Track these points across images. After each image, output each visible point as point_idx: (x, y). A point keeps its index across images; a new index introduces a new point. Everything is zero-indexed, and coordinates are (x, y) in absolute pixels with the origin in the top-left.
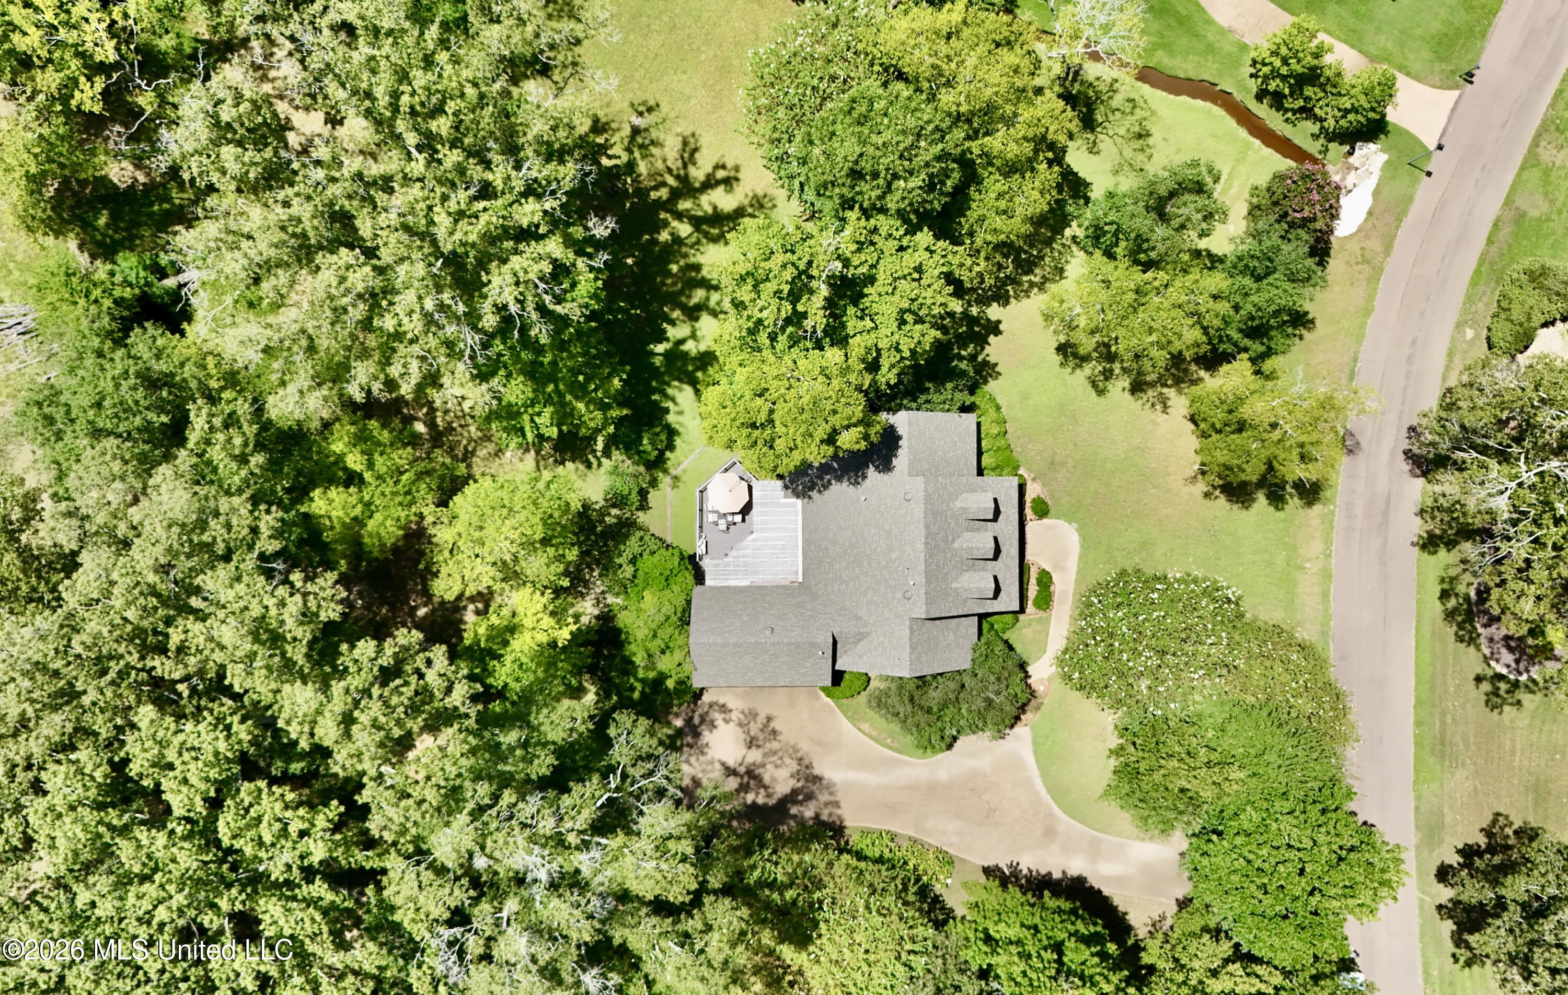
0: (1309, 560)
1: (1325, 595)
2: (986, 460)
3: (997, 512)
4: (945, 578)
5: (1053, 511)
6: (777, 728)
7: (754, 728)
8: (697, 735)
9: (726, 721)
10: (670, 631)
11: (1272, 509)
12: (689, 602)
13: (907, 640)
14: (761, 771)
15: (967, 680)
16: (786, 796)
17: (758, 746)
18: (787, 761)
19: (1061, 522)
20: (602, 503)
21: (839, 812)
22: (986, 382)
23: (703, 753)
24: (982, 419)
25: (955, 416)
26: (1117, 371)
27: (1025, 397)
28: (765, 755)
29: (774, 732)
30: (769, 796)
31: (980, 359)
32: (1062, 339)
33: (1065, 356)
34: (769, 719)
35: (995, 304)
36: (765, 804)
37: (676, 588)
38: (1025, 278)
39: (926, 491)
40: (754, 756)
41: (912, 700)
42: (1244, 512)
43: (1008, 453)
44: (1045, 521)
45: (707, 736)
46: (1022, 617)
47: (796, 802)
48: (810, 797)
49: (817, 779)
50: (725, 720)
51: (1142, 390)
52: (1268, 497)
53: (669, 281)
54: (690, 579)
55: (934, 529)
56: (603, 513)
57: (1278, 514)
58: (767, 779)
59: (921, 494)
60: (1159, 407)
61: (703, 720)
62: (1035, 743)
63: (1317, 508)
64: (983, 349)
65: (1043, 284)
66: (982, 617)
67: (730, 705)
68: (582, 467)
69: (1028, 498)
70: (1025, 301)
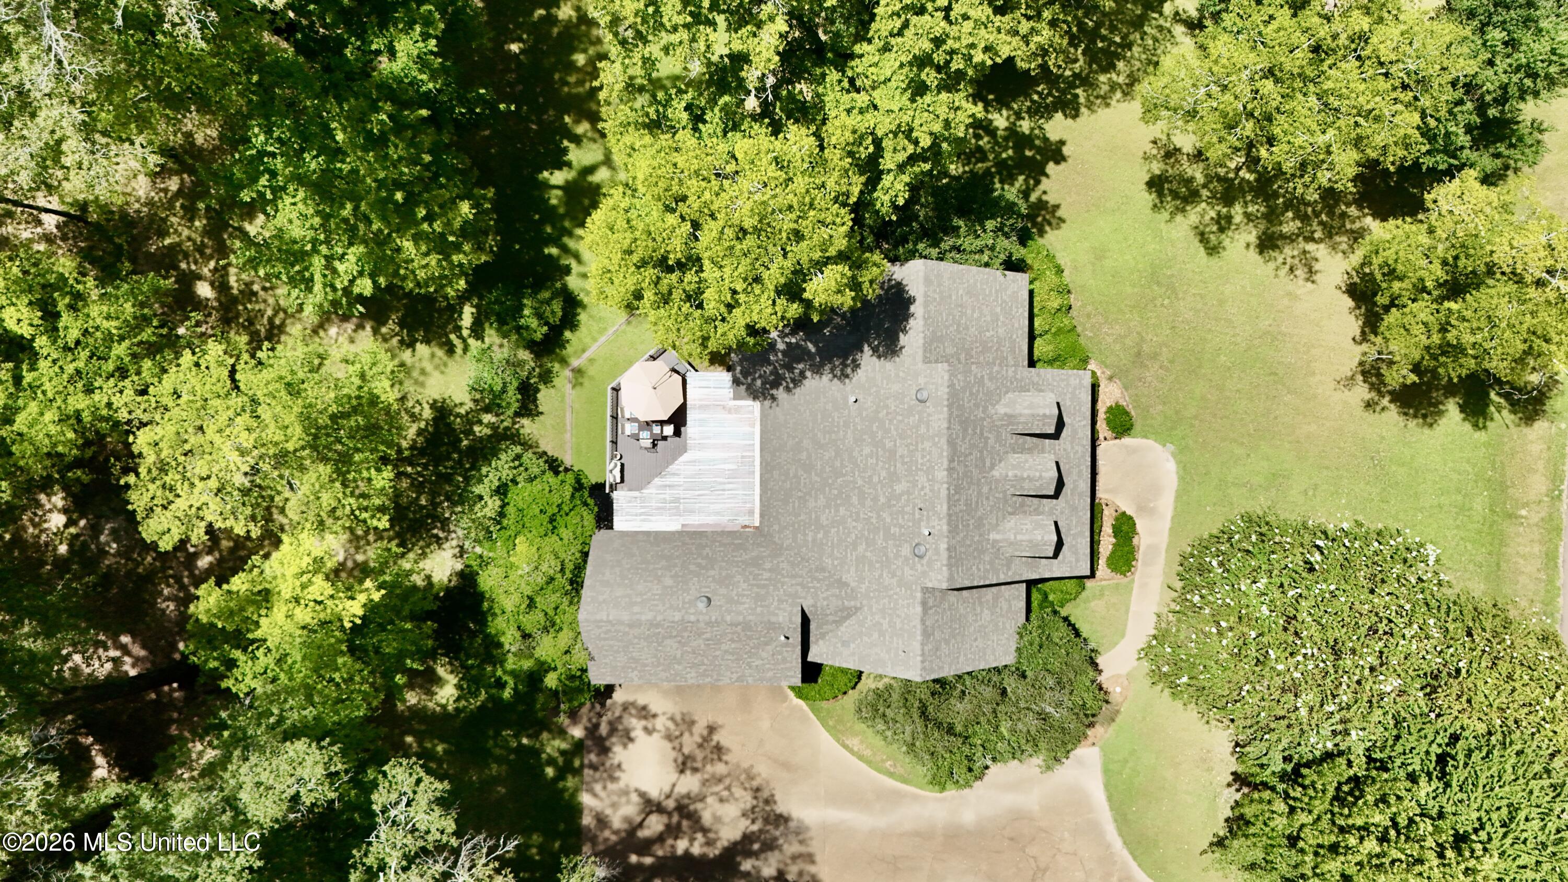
0: (1526, 505)
1: (1550, 558)
2: (1040, 346)
3: (1060, 424)
4: (979, 524)
5: (1138, 427)
6: (724, 742)
7: (689, 744)
8: (604, 750)
9: (648, 731)
10: (554, 598)
11: (1467, 426)
12: (585, 555)
13: (917, 622)
14: (699, 806)
15: (1011, 683)
16: (735, 844)
17: (695, 770)
18: (738, 792)
19: (1150, 442)
20: (469, 405)
21: (812, 869)
22: (1042, 233)
23: (613, 779)
24: (1036, 286)
25: (996, 275)
26: (1238, 218)
27: (1099, 255)
28: (704, 783)
29: (719, 749)
30: (709, 843)
31: (1033, 198)
32: (1157, 168)
33: (1160, 194)
34: (712, 729)
35: (1059, 116)
36: (704, 856)
37: (566, 533)
38: (1103, 78)
39: (951, 386)
40: (689, 784)
41: (924, 713)
42: (1426, 431)
43: (1071, 338)
44: (1126, 440)
45: (619, 754)
46: (1089, 583)
47: (750, 854)
48: (770, 846)
49: (781, 820)
50: (646, 729)
51: (1275, 247)
52: (1463, 408)
53: (572, 79)
54: (589, 520)
55: (963, 448)
56: (470, 420)
57: (1477, 435)
58: (707, 818)
59: (943, 391)
60: (1301, 272)
61: (613, 730)
62: (1106, 772)
63: (1541, 425)
64: (1038, 182)
65: (1131, 85)
66: (1031, 584)
67: (653, 708)
68: (440, 353)
69: (1102, 408)
70: (1102, 113)
